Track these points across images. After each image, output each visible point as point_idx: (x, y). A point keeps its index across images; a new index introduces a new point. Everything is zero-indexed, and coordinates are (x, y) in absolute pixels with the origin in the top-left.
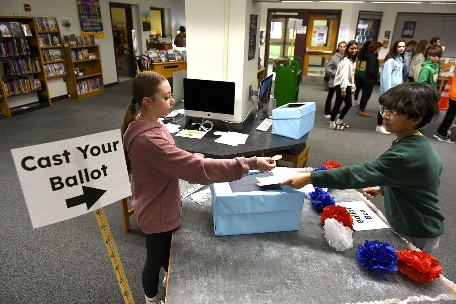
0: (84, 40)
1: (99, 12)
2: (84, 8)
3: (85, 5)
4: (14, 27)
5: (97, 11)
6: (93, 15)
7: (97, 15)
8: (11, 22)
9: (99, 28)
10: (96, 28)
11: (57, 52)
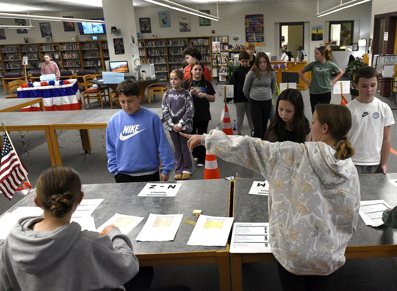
0: (241, 47)
1: (263, 30)
2: (251, 29)
3: (252, 27)
4: (200, 41)
5: (261, 29)
6: (258, 32)
7: (261, 32)
8: (199, 39)
9: (261, 40)
10: (258, 40)
11: (226, 54)
